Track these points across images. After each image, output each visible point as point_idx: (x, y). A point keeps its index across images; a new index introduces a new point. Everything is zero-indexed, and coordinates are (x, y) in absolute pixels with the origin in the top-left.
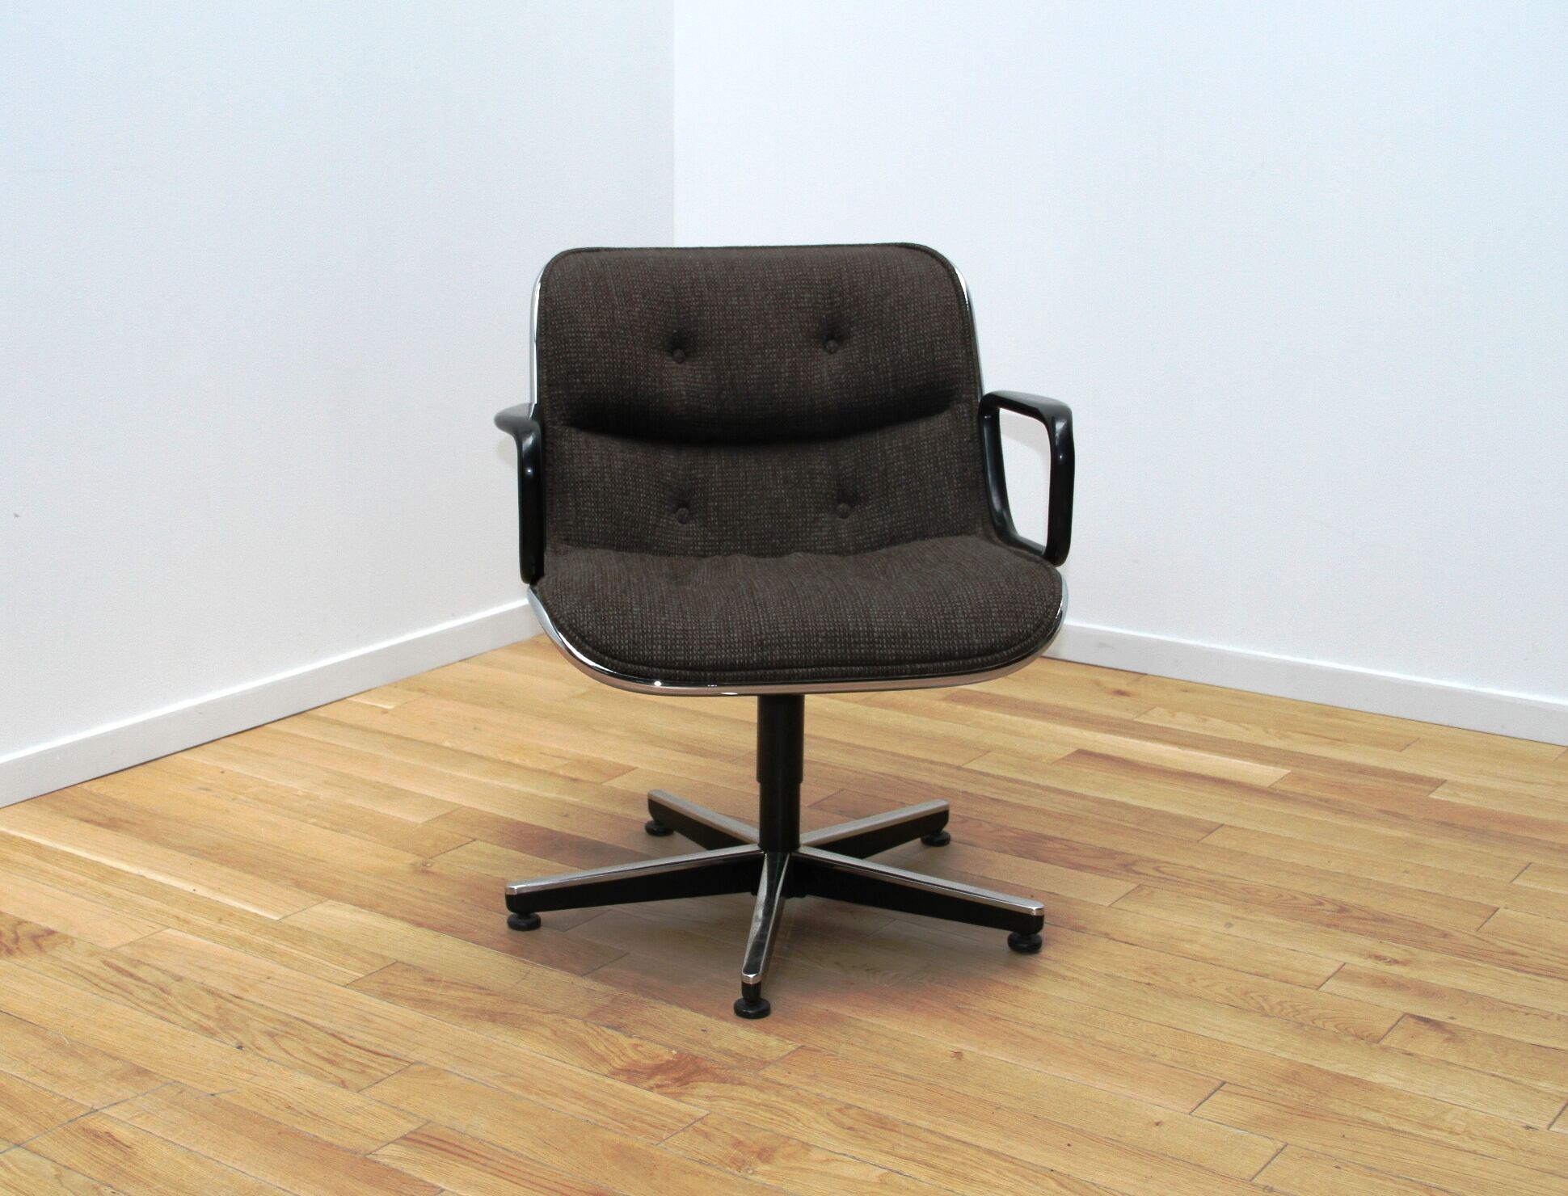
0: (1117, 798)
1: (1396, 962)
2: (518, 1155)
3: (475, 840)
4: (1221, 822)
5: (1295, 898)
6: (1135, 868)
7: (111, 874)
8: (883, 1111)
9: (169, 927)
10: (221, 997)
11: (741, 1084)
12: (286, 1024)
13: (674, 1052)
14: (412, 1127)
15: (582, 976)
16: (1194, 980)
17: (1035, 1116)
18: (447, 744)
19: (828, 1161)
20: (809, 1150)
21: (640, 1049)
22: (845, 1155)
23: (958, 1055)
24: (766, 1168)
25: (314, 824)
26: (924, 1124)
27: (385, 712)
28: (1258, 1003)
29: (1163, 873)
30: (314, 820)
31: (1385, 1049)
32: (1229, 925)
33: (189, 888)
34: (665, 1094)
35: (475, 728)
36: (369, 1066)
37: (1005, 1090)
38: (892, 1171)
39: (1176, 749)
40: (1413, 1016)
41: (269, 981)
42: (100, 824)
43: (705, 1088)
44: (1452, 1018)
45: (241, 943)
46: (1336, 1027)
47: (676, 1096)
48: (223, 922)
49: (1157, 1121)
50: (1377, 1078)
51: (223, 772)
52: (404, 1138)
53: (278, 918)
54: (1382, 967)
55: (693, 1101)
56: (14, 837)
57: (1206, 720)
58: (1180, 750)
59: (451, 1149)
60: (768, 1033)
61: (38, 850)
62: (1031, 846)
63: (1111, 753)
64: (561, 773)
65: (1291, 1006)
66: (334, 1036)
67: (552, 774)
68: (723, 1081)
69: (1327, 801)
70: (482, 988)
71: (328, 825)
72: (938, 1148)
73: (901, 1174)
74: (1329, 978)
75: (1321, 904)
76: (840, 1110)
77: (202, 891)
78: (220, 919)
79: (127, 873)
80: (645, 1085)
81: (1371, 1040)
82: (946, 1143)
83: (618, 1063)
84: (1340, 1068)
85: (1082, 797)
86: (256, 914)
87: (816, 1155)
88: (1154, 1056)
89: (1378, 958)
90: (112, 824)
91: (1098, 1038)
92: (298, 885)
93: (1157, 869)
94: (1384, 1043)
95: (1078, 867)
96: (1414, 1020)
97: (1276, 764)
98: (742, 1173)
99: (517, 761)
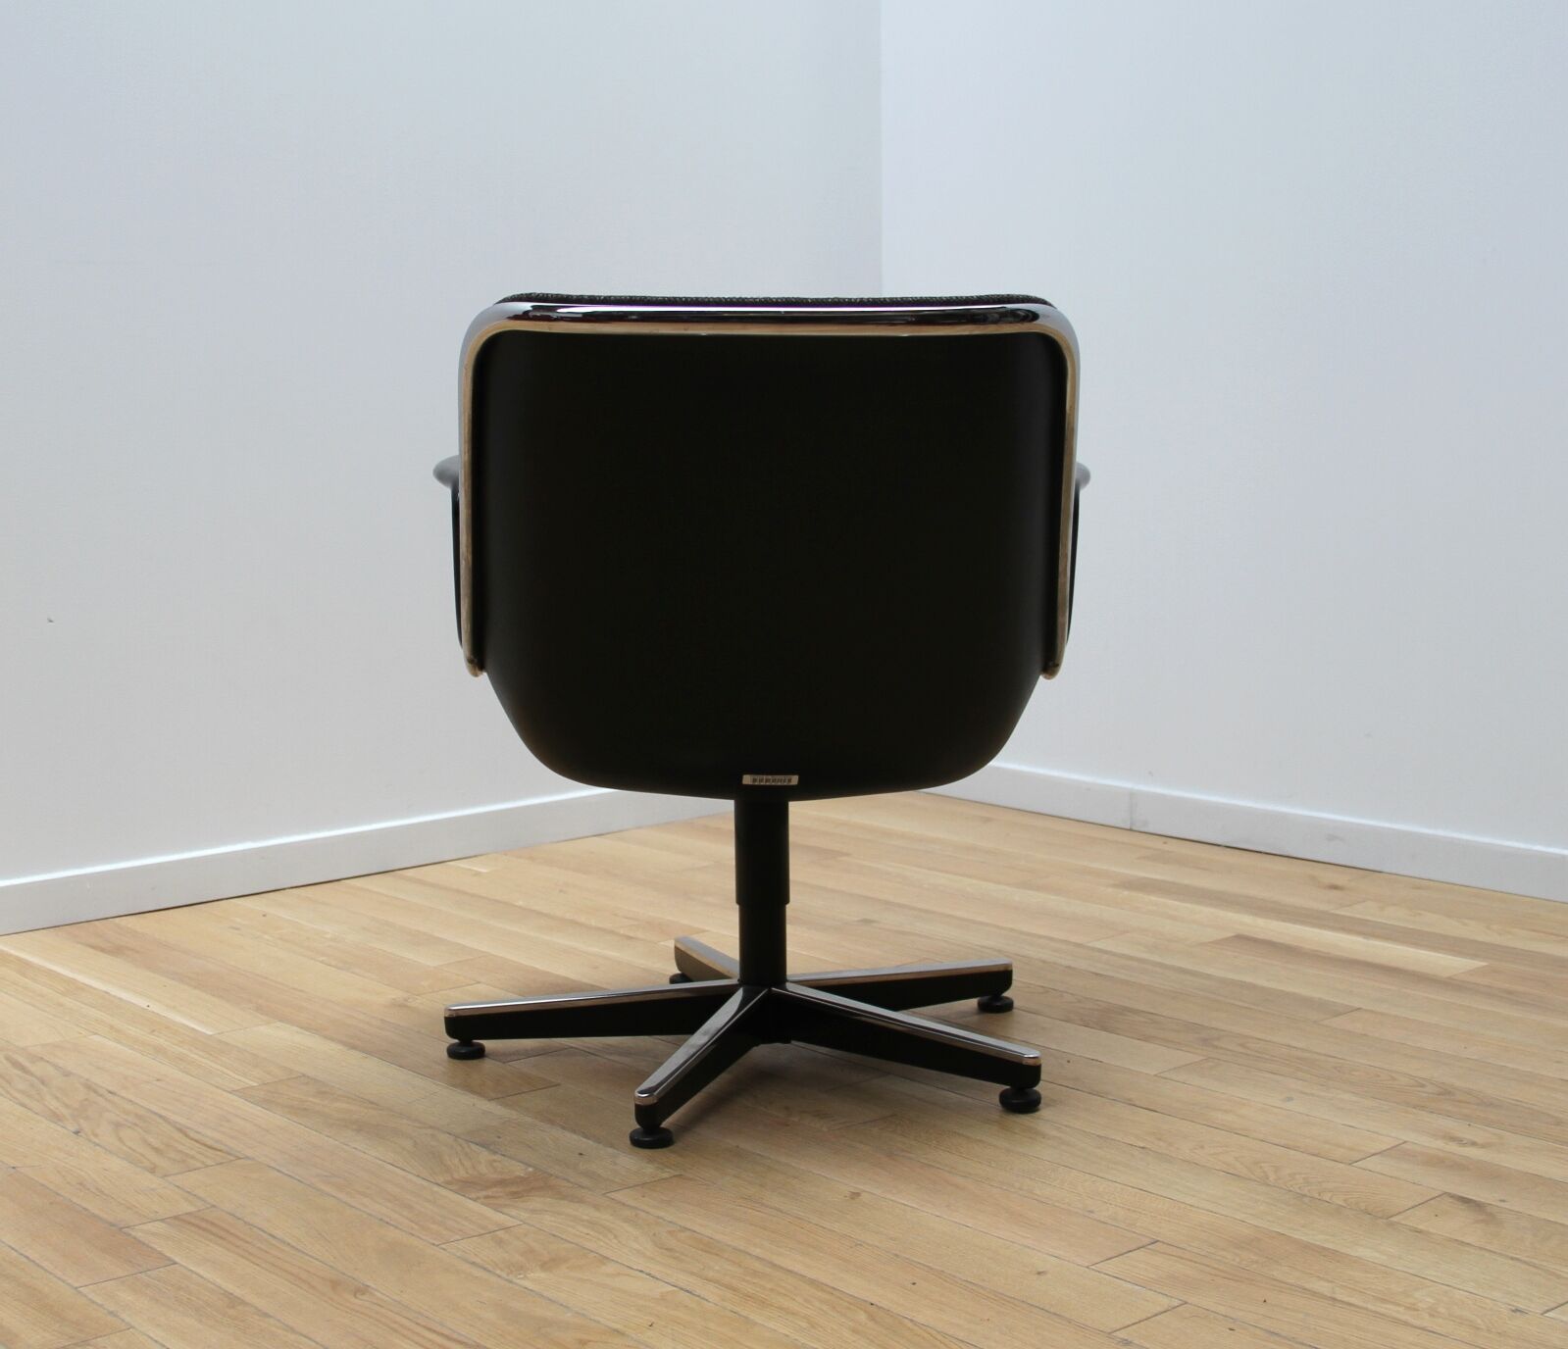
0: (1248, 979)
1: (1474, 1144)
2: (283, 1242)
3: (479, 983)
4: (1357, 1005)
5: (1394, 1079)
6: (1216, 1043)
7: (74, 988)
8: (718, 1237)
9: (96, 1034)
10: (95, 1092)
11: (581, 1201)
12: (137, 1116)
13: (531, 1169)
14: (191, 1209)
15: (489, 1100)
16: (1202, 1147)
17: (896, 1255)
18: (520, 903)
19: (619, 1274)
20: (604, 1264)
21: (495, 1164)
22: (641, 1271)
23: (855, 1195)
24: (543, 1275)
25: (322, 962)
26: (757, 1251)
27: (477, 874)
28: (1264, 1172)
29: (1248, 1048)
30: (321, 959)
31: (1392, 1224)
32: (1290, 1099)
33: (142, 1003)
34: (487, 1205)
35: (561, 891)
36: (193, 1157)
37: (882, 1229)
38: (682, 1289)
39: (1360, 939)
40: (1452, 1196)
41: (158, 1083)
42: (103, 950)
43: (536, 1202)
44: (1504, 1201)
45: (159, 1050)
46: (1345, 1200)
47: (497, 1208)
48: (155, 1033)
49: (1041, 1270)
50: (1361, 1252)
51: (264, 916)
52: (176, 1218)
53: (211, 1033)
54: (1453, 1147)
55: (514, 1212)
56: (11, 955)
57: (1420, 914)
58: (1365, 941)
59: (214, 1230)
60: (651, 1161)
61: (24, 967)
62: (1105, 1018)
63: (1275, 940)
64: (622, 932)
65: (1304, 1179)
66: (180, 1130)
67: (612, 932)
68: (564, 1197)
69: (1510, 993)
70: (372, 1103)
71: (333, 963)
72: (755, 1273)
73: (690, 1293)
74: (1374, 1155)
75: (1423, 1086)
76: (670, 1233)
77: (155, 1008)
78: (154, 1031)
79: (95, 989)
80: (473, 1196)
81: (1379, 1218)
82: (768, 1270)
83: (462, 1174)
84: (1318, 1239)
85: (1209, 977)
86: (193, 1029)
87: (610, 1268)
88: (1091, 1212)
89: (1453, 1139)
90: (117, 951)
91: (1038, 1192)
92: (259, 1009)
93: (1242, 1045)
94: (1394, 1219)
95: (1147, 1039)
96: (1451, 1200)
97: (1474, 956)
98: (511, 1277)
99: (582, 919)
